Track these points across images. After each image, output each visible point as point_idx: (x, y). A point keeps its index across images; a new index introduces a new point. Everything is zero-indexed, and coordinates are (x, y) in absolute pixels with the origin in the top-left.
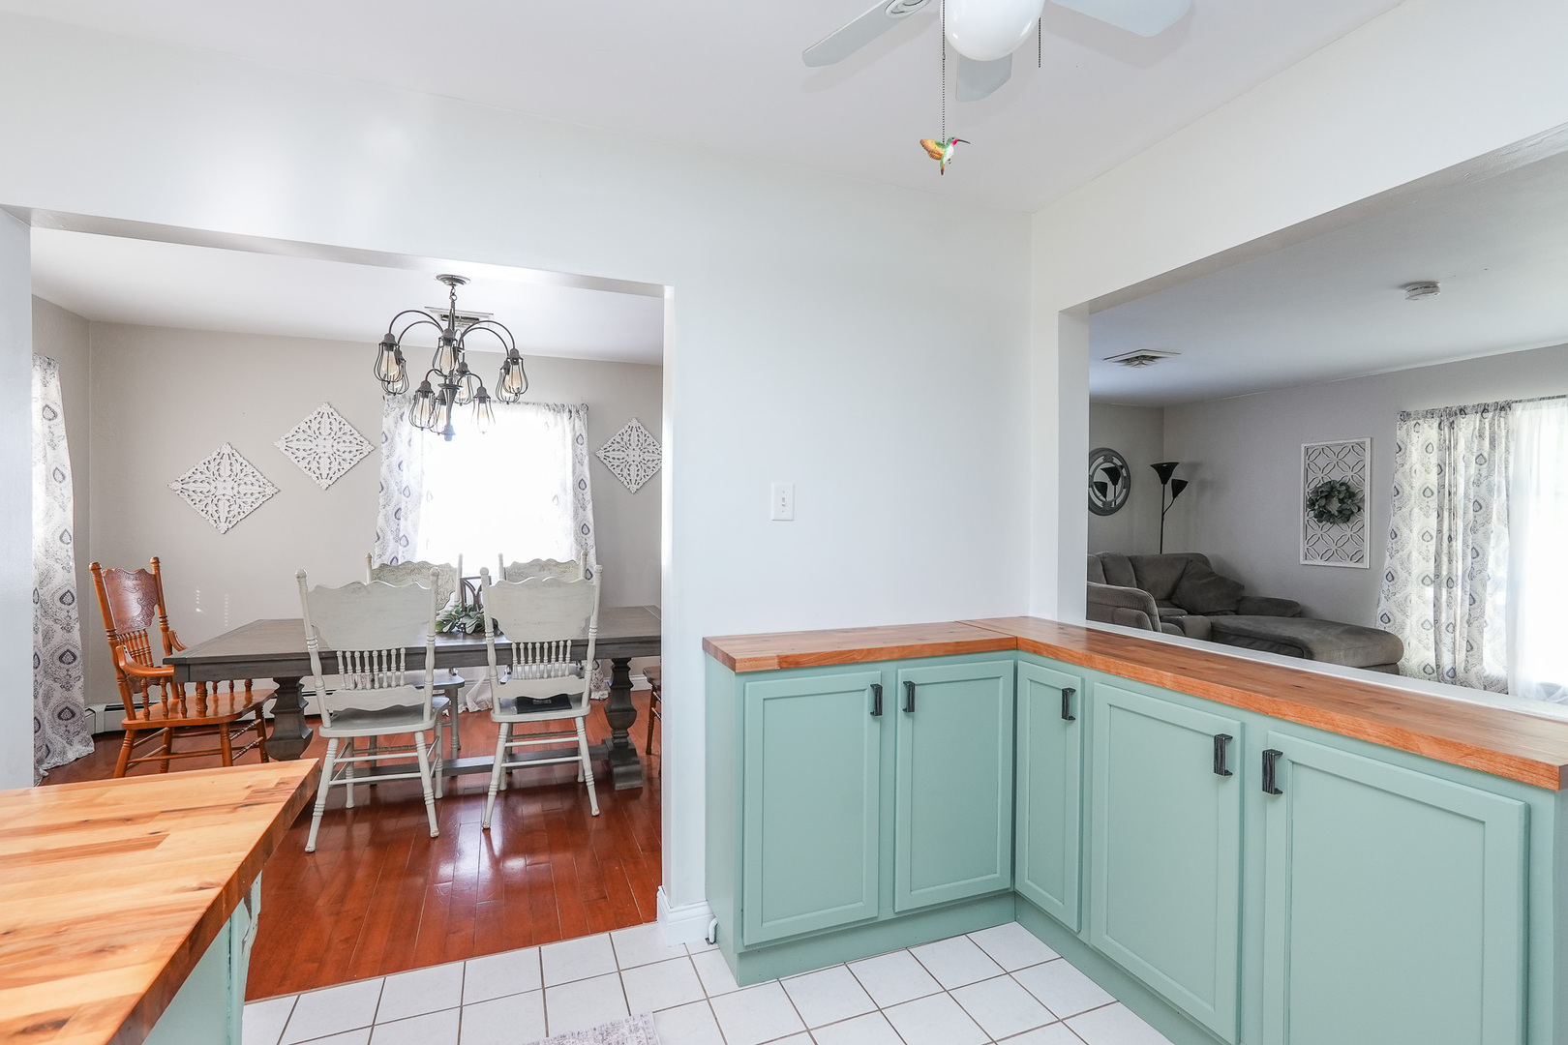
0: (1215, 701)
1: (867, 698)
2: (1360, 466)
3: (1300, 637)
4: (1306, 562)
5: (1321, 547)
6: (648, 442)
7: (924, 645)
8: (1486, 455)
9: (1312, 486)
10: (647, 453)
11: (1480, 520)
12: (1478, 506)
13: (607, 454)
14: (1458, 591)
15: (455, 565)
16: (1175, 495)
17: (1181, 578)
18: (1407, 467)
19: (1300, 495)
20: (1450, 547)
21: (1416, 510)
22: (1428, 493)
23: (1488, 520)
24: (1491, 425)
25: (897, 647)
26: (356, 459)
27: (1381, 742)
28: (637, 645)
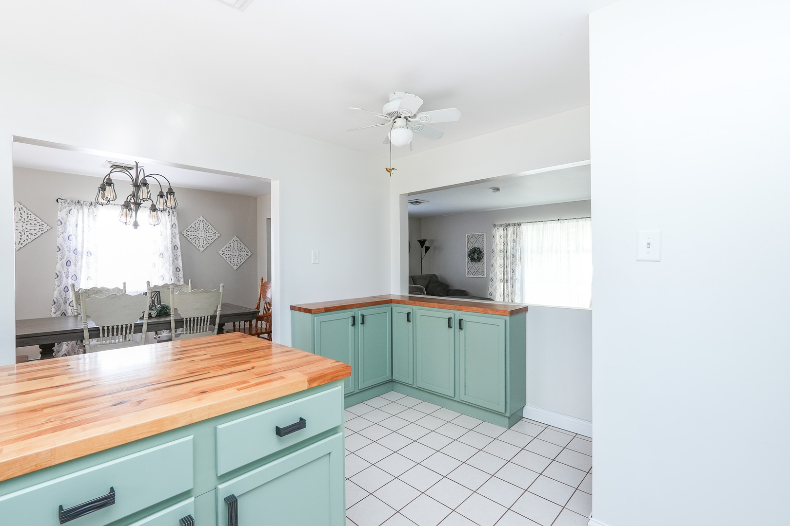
0: (448, 310)
1: (350, 321)
2: (483, 242)
4: (468, 276)
5: (472, 271)
6: (208, 228)
7: (366, 303)
8: (515, 239)
9: (469, 249)
10: (208, 233)
11: (514, 261)
12: (514, 256)
13: (188, 233)
14: (509, 283)
15: (121, 287)
16: (426, 252)
17: (429, 283)
19: (466, 252)
20: (507, 269)
21: (498, 257)
22: (501, 252)
24: (516, 230)
25: (358, 304)
26: (39, 234)
28: (236, 316)
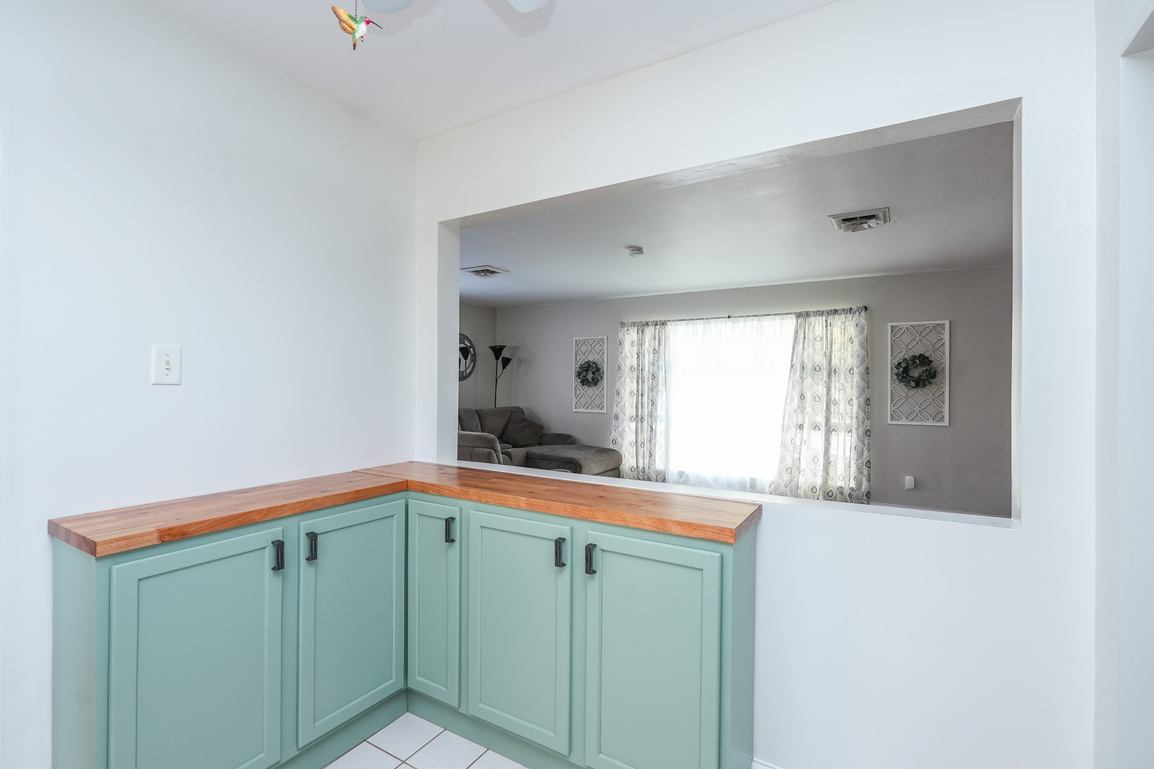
0: (554, 515)
2: (602, 353)
3: (575, 457)
4: (576, 410)
5: (583, 401)
7: (326, 497)
8: (656, 349)
9: (579, 364)
11: (654, 384)
12: (654, 377)
14: (645, 424)
16: (504, 368)
17: (508, 423)
18: (623, 354)
19: (573, 368)
20: (642, 399)
21: (627, 379)
22: (633, 369)
23: (658, 384)
24: (659, 333)
25: (299, 502)
27: (651, 528)
